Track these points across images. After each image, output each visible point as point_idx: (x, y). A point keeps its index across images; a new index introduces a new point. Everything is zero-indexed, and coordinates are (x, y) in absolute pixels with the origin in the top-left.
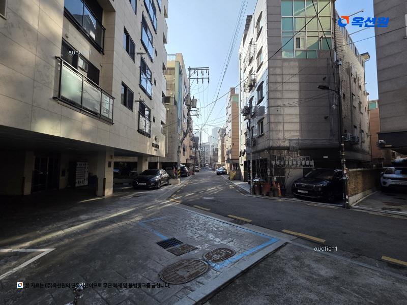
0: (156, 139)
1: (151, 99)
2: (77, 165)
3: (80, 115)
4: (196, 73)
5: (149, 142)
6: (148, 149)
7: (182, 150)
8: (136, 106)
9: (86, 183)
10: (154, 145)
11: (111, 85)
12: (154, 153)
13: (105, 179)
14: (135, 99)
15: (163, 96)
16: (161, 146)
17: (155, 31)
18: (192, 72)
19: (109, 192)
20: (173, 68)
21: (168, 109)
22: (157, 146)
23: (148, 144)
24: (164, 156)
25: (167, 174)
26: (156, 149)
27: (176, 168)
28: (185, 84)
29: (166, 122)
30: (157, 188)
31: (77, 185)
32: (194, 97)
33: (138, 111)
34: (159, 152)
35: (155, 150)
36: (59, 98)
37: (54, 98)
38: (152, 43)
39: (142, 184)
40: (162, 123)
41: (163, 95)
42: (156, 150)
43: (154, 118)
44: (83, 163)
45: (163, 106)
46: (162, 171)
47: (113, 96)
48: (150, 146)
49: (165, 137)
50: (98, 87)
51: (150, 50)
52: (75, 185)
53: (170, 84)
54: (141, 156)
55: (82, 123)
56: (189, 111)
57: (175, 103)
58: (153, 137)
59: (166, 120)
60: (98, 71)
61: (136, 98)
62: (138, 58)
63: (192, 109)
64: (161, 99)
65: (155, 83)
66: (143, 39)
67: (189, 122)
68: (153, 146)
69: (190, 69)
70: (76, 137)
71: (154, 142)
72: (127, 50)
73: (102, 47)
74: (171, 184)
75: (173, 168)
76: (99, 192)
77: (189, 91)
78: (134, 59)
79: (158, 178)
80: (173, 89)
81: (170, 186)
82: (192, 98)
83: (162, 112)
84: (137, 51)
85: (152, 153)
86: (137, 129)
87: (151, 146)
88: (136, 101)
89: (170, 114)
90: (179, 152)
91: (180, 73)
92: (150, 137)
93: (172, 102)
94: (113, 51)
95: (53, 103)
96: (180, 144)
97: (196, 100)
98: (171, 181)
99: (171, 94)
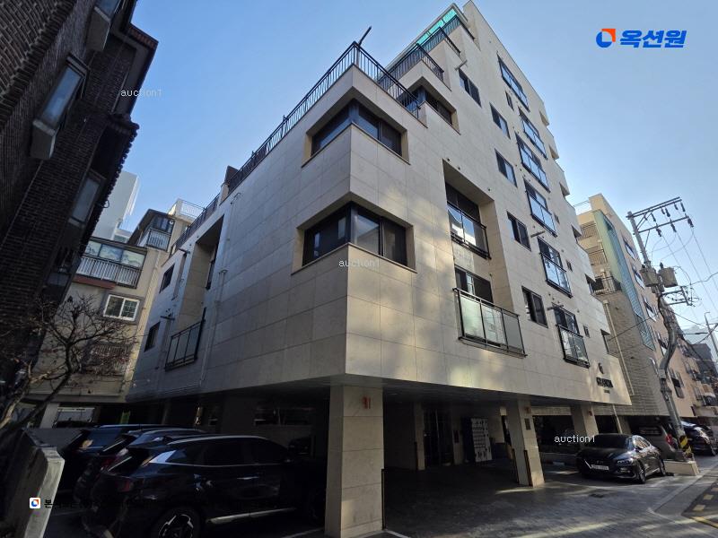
0: (601, 368)
1: (570, 296)
2: (471, 423)
3: (486, 354)
4: (651, 218)
5: (589, 376)
6: (591, 390)
7: (671, 385)
8: (551, 317)
9: (489, 457)
10: (601, 382)
11: (509, 298)
12: (606, 399)
13: (525, 452)
14: (545, 307)
15: (588, 283)
16: (617, 384)
17: (547, 189)
18: (637, 220)
19: (538, 479)
20: (591, 225)
21: (606, 302)
22: (607, 383)
23: (589, 380)
24: (629, 402)
25: (652, 448)
26: (607, 388)
27: (673, 433)
28: (626, 244)
29: (612, 331)
30: (640, 482)
31: (478, 460)
32: (661, 265)
33: (555, 323)
34: (616, 396)
35: (606, 391)
36: (464, 337)
37: (459, 338)
38: (546, 209)
39: (599, 467)
40: (604, 333)
41: (589, 280)
42: (608, 392)
43: (585, 328)
44: (480, 420)
45: (594, 300)
46: (636, 440)
47: (517, 312)
48: (593, 384)
49: (617, 360)
50: (493, 306)
51: (548, 221)
52: (475, 459)
53: (595, 254)
54: (578, 407)
55: (490, 363)
56: (660, 297)
57: (618, 286)
58: (595, 365)
59: (610, 326)
60: (487, 283)
61: (547, 304)
62: (534, 242)
63: (667, 290)
64: (587, 287)
65: (569, 266)
66: (534, 212)
67: (669, 321)
68: (599, 383)
69: (631, 216)
70: (487, 385)
71: (600, 375)
72: (517, 238)
73: (486, 250)
74: (672, 475)
75: (661, 432)
76: (522, 477)
77: (645, 256)
78: (528, 246)
79: (631, 455)
80: (604, 261)
81: (671, 478)
82: (658, 269)
83: (597, 312)
84: (530, 232)
85: (600, 399)
86: (562, 356)
87: (596, 383)
88: (548, 309)
89: (613, 311)
90: (665, 391)
91: (609, 227)
92: (588, 367)
93: (609, 286)
94: (502, 250)
95: (459, 344)
96: (662, 374)
97: (671, 270)
98: (670, 465)
99: (603, 270)
